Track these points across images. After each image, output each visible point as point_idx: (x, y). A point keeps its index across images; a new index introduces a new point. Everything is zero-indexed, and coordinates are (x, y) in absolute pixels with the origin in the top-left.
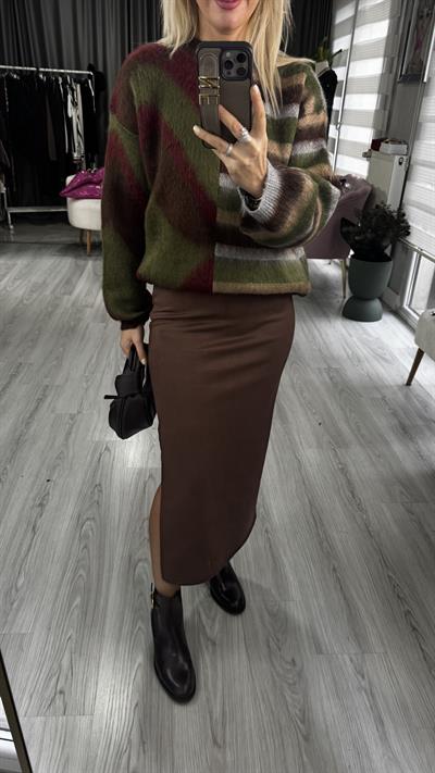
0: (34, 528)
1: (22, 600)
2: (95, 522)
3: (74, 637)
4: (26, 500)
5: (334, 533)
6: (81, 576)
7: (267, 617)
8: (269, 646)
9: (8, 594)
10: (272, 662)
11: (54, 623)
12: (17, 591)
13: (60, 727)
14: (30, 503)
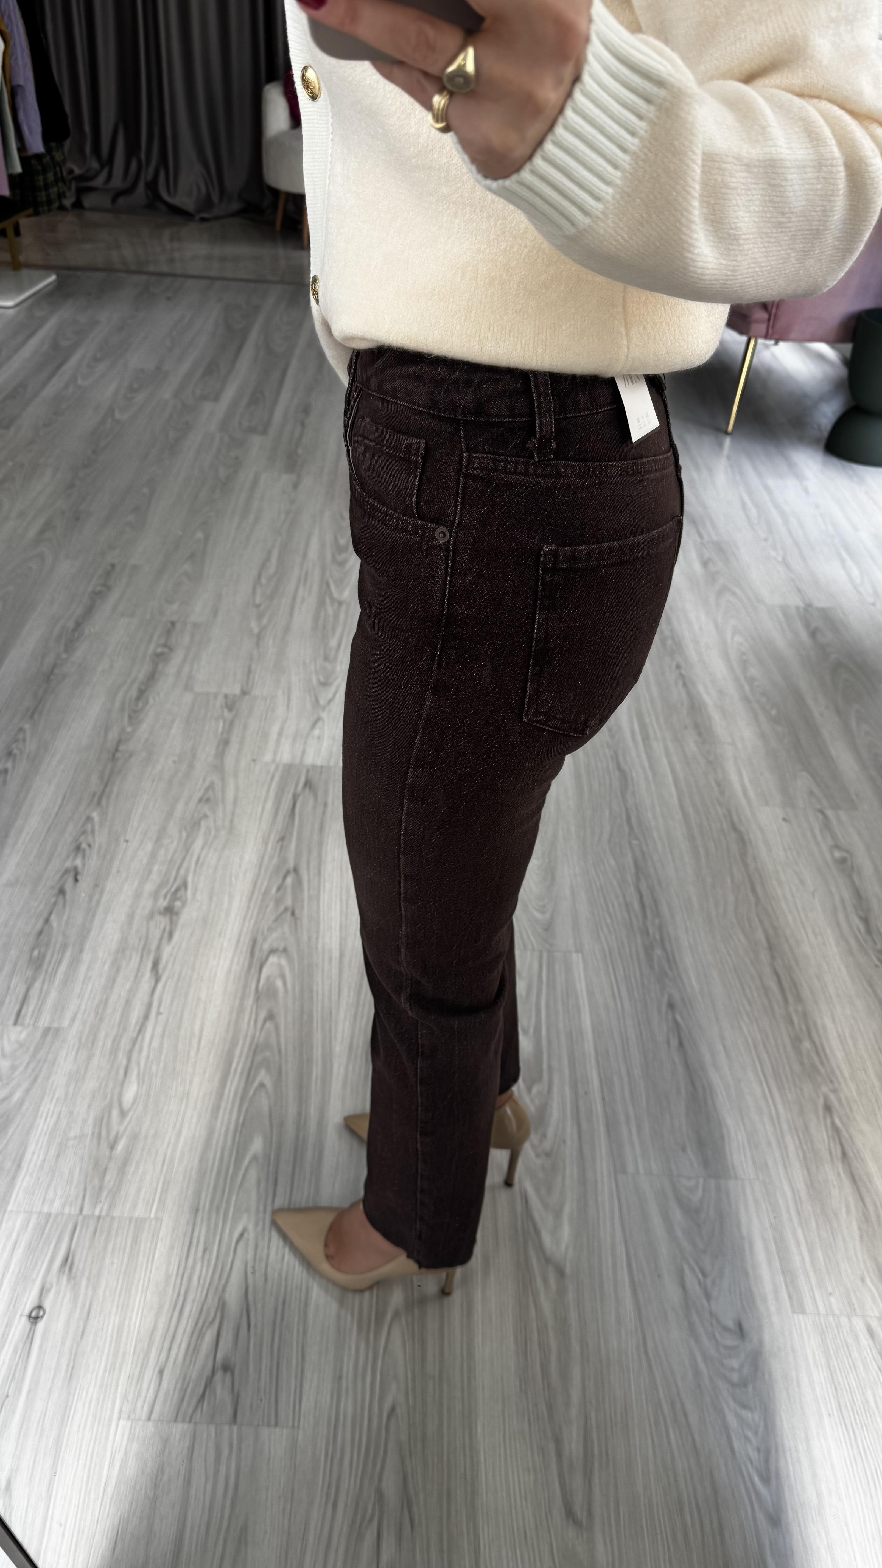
0: (156, 964)
1: (134, 1137)
2: (290, 960)
3: (251, 1235)
4: (137, 896)
5: (828, 1021)
6: (262, 1085)
7: (677, 1215)
8: (683, 1286)
9: (102, 1120)
10: (691, 1326)
11: (205, 1202)
12: (123, 1114)
13: (225, 1452)
14: (146, 904)
